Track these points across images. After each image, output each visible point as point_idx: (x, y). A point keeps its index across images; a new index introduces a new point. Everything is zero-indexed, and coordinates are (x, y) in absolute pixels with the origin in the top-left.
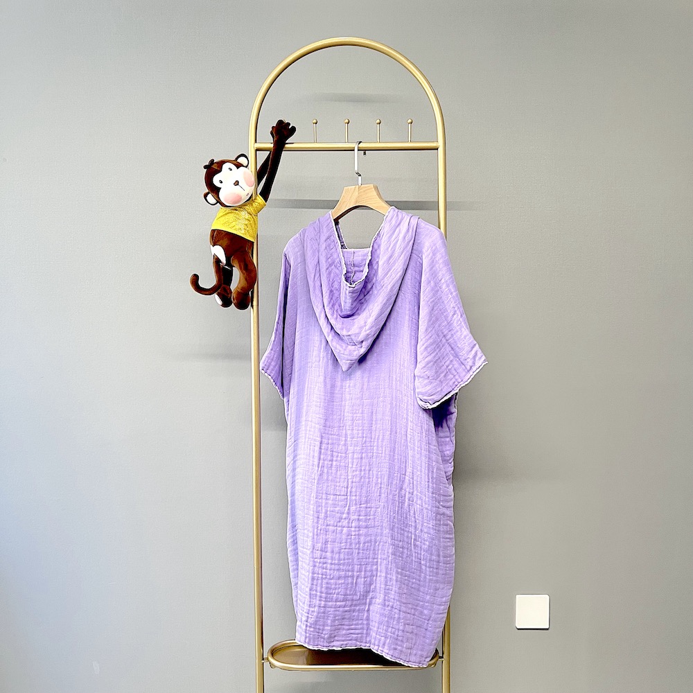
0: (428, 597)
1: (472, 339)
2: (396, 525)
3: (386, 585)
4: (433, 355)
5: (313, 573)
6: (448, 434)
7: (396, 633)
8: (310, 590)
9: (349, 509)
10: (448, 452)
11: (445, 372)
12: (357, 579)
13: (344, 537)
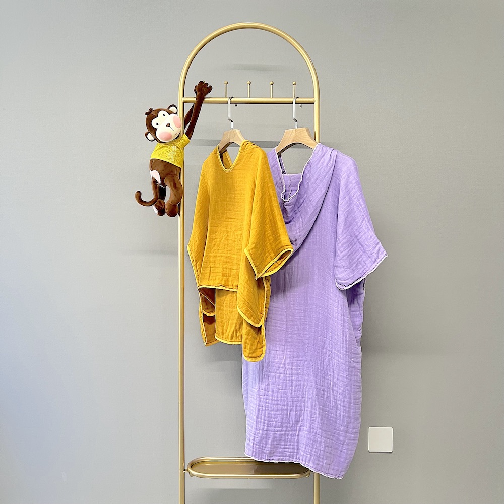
0: (342, 428)
1: (376, 238)
2: (319, 374)
3: (311, 417)
4: (347, 251)
5: (259, 406)
6: (358, 309)
7: (319, 452)
8: (257, 418)
9: (285, 361)
10: (358, 322)
11: (356, 263)
12: (290, 412)
13: (281, 381)
